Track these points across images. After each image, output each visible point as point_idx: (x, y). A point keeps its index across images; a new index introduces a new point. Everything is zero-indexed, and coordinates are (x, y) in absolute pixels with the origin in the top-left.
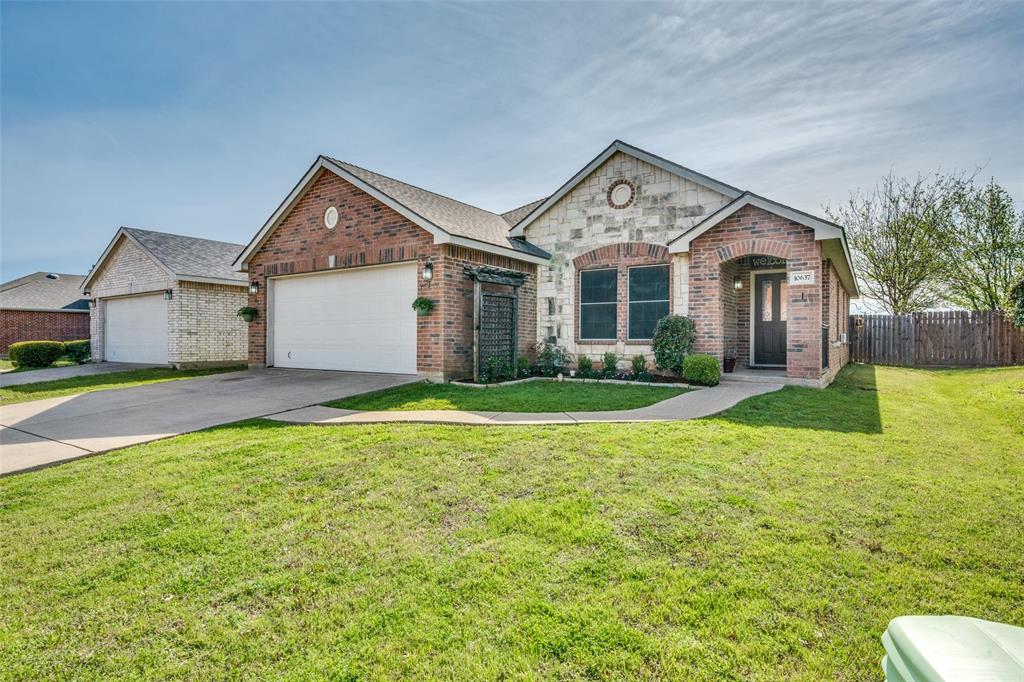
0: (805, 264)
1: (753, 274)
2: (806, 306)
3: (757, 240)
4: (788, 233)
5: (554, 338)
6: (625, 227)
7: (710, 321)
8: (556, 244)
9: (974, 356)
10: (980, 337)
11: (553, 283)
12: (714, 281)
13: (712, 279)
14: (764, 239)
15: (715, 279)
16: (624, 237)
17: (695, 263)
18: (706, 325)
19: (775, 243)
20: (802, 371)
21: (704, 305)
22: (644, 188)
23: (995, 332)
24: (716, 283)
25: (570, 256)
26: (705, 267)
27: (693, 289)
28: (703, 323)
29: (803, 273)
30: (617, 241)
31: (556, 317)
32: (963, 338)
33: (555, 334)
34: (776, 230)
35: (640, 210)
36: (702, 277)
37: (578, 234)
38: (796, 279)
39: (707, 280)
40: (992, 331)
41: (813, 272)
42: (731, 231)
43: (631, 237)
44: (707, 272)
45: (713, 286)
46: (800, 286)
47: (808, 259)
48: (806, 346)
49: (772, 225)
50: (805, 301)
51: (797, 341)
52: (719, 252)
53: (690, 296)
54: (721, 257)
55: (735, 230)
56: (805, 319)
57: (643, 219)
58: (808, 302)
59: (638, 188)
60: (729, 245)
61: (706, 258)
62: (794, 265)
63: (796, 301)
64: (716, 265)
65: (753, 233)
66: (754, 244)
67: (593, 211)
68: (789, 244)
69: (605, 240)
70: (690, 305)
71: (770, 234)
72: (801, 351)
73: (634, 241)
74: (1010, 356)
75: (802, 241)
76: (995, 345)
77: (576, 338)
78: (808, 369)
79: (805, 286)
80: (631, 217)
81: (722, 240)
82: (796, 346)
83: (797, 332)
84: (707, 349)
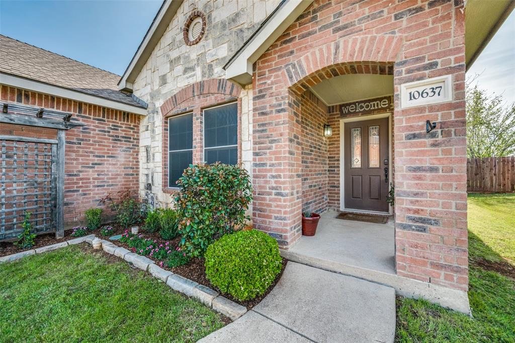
0: (433, 65)
1: (342, 122)
2: (434, 145)
3: (342, 41)
4: (396, 17)
5: (150, 185)
6: (198, 66)
7: (277, 171)
8: (150, 93)
9: (485, 185)
10: (488, 174)
11: (149, 131)
12: (282, 114)
13: (279, 111)
14: (353, 36)
15: (283, 110)
16: (197, 76)
17: (260, 91)
18: (273, 177)
19: (373, 39)
20: (429, 268)
21: (269, 148)
22: (214, 14)
23: (499, 171)
24: (284, 117)
25: (159, 104)
26: (271, 95)
27: (257, 128)
28: (269, 174)
29: (426, 84)
30: (192, 81)
31: (151, 165)
32: (476, 174)
33: (150, 182)
34: (373, 17)
35: (210, 41)
36: (268, 110)
37: (164, 80)
38: (412, 97)
39: (274, 114)
40: (497, 170)
41: (449, 78)
42: (303, 36)
43: (203, 75)
44: (274, 102)
45: (281, 120)
46: (421, 109)
47: (439, 55)
48: (437, 223)
49: (367, 9)
50: (434, 136)
51: (417, 211)
52: (288, 71)
53: (254, 138)
54: (291, 78)
55: (309, 34)
56: (432, 169)
57: (213, 51)
58: (440, 138)
59: (209, 17)
60: (302, 58)
61: (272, 83)
62: (409, 71)
63: (414, 136)
64: (285, 91)
65: (335, 31)
66: (337, 48)
67: (174, 54)
68: (398, 34)
69: (183, 82)
70: (254, 149)
71: (363, 26)
72: (424, 230)
73: (205, 79)
74: (510, 187)
75: (425, 25)
76: (499, 179)
77: (165, 186)
78: (442, 267)
79: (432, 108)
80: (203, 51)
81: (292, 52)
82: (414, 220)
83: (416, 194)
84: (274, 212)
